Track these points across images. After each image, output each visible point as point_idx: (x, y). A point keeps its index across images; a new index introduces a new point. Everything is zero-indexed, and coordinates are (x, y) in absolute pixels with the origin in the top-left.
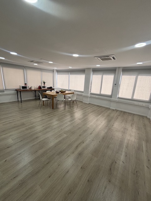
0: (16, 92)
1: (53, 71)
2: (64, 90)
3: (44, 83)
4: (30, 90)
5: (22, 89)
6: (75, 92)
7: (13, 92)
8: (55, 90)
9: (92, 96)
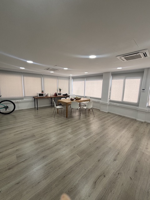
0: (34, 99)
1: (69, 78)
2: (79, 97)
3: (60, 90)
4: (47, 97)
5: (39, 96)
6: (91, 99)
7: (31, 99)
8: (70, 97)
9: (112, 103)
